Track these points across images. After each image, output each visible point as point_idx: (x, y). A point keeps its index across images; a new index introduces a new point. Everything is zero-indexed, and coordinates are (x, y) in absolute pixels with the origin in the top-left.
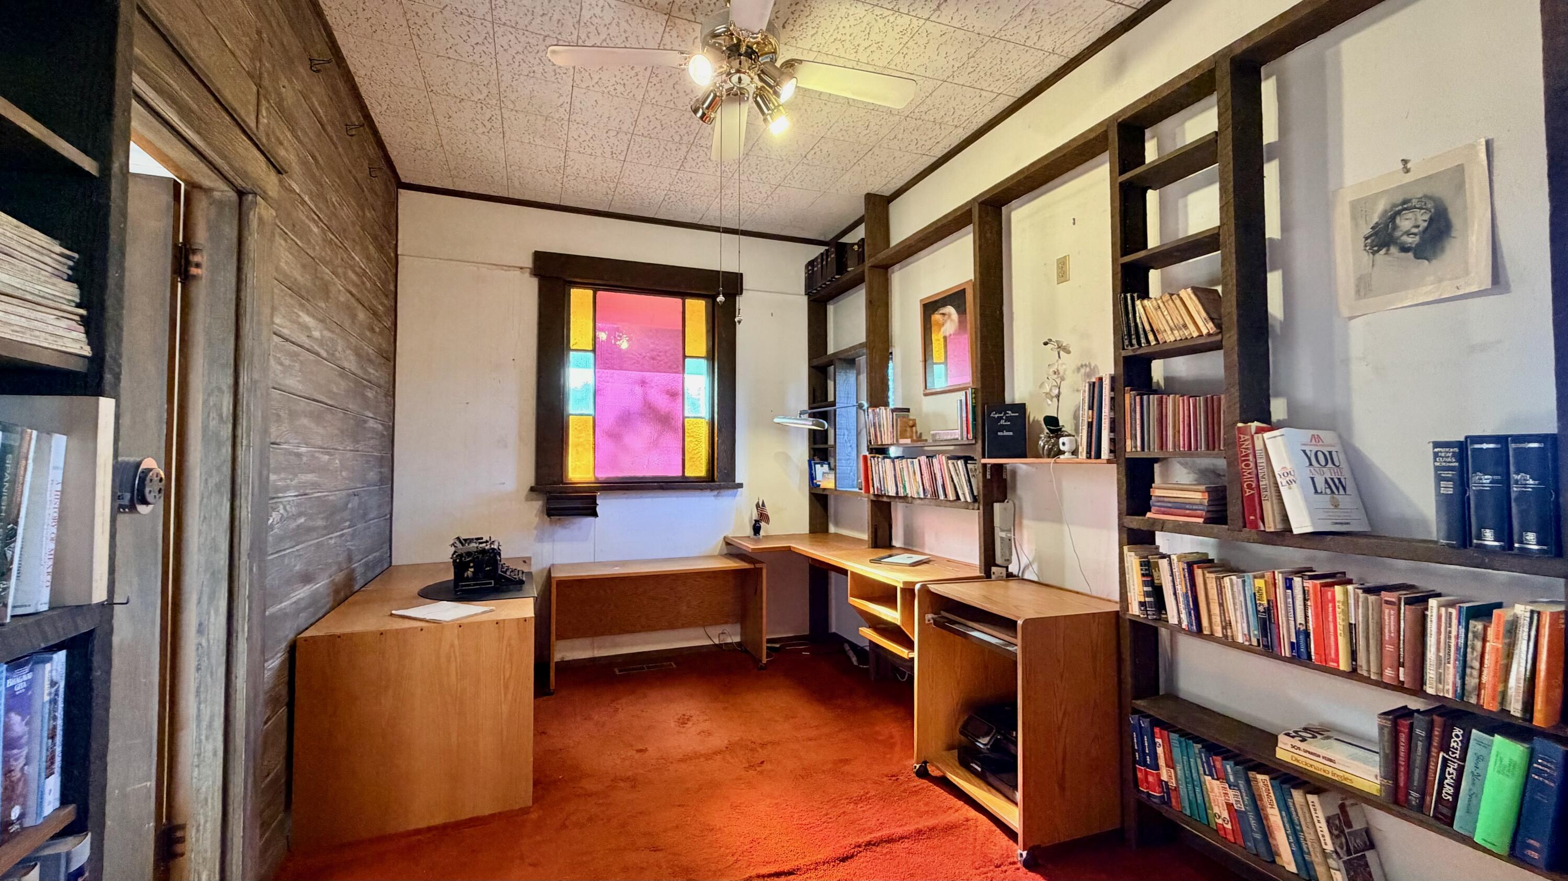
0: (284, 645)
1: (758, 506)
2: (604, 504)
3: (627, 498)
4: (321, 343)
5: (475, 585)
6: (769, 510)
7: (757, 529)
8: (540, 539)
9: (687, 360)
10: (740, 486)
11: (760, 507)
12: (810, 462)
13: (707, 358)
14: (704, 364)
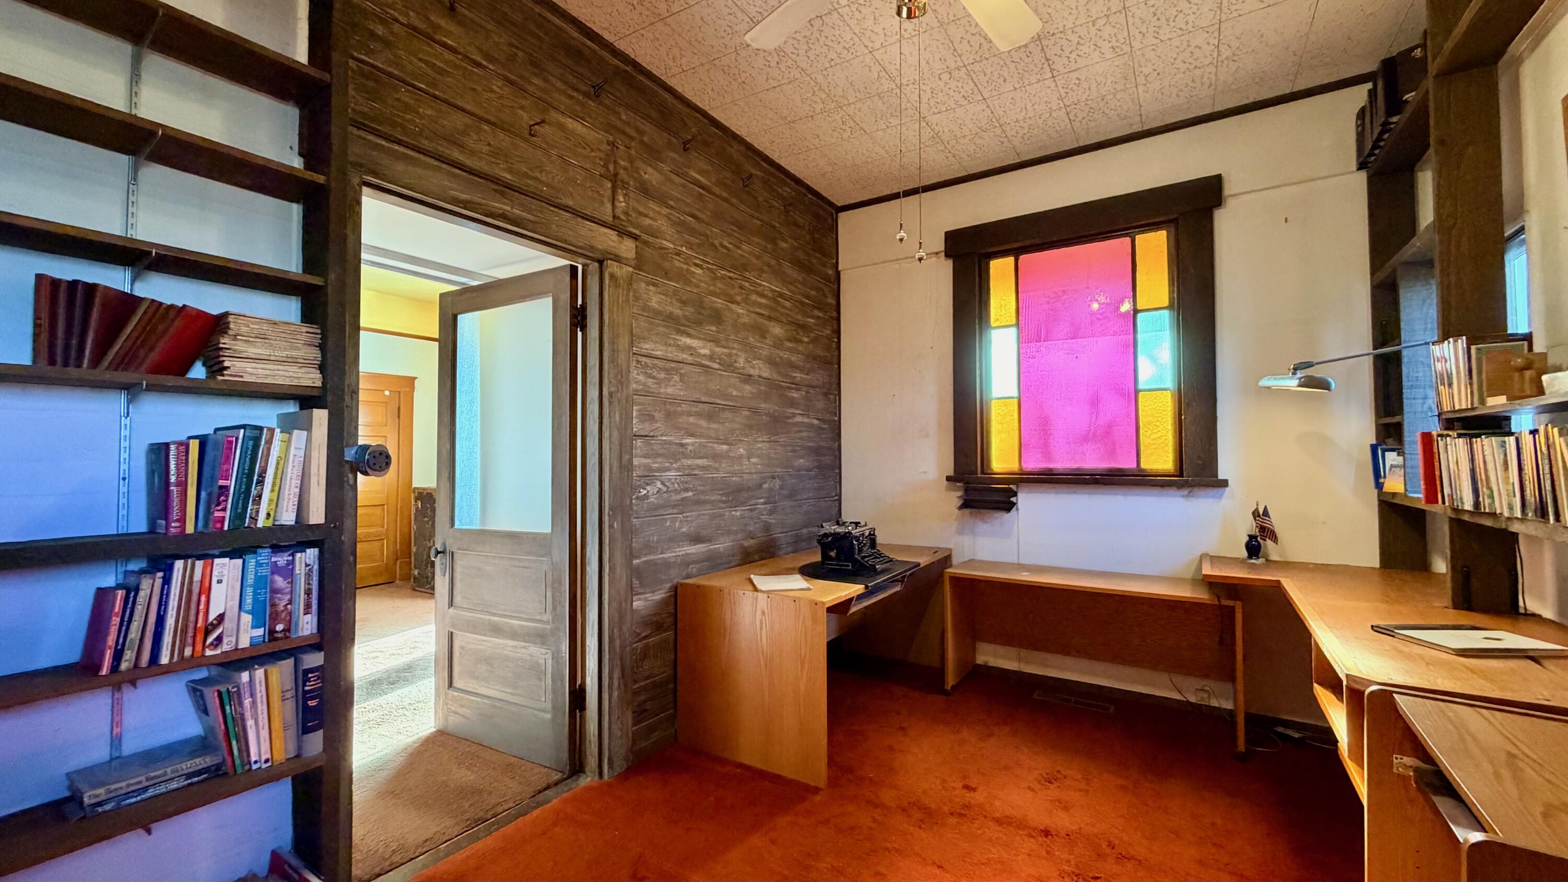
0: (668, 585)
1: (1256, 514)
2: (1026, 500)
3: (1057, 493)
4: (711, 358)
5: (837, 565)
6: (1276, 521)
7: (1253, 549)
8: (960, 532)
9: (1140, 316)
10: (1224, 484)
11: (1260, 515)
12: (1374, 448)
13: (1170, 307)
14: (1165, 316)
